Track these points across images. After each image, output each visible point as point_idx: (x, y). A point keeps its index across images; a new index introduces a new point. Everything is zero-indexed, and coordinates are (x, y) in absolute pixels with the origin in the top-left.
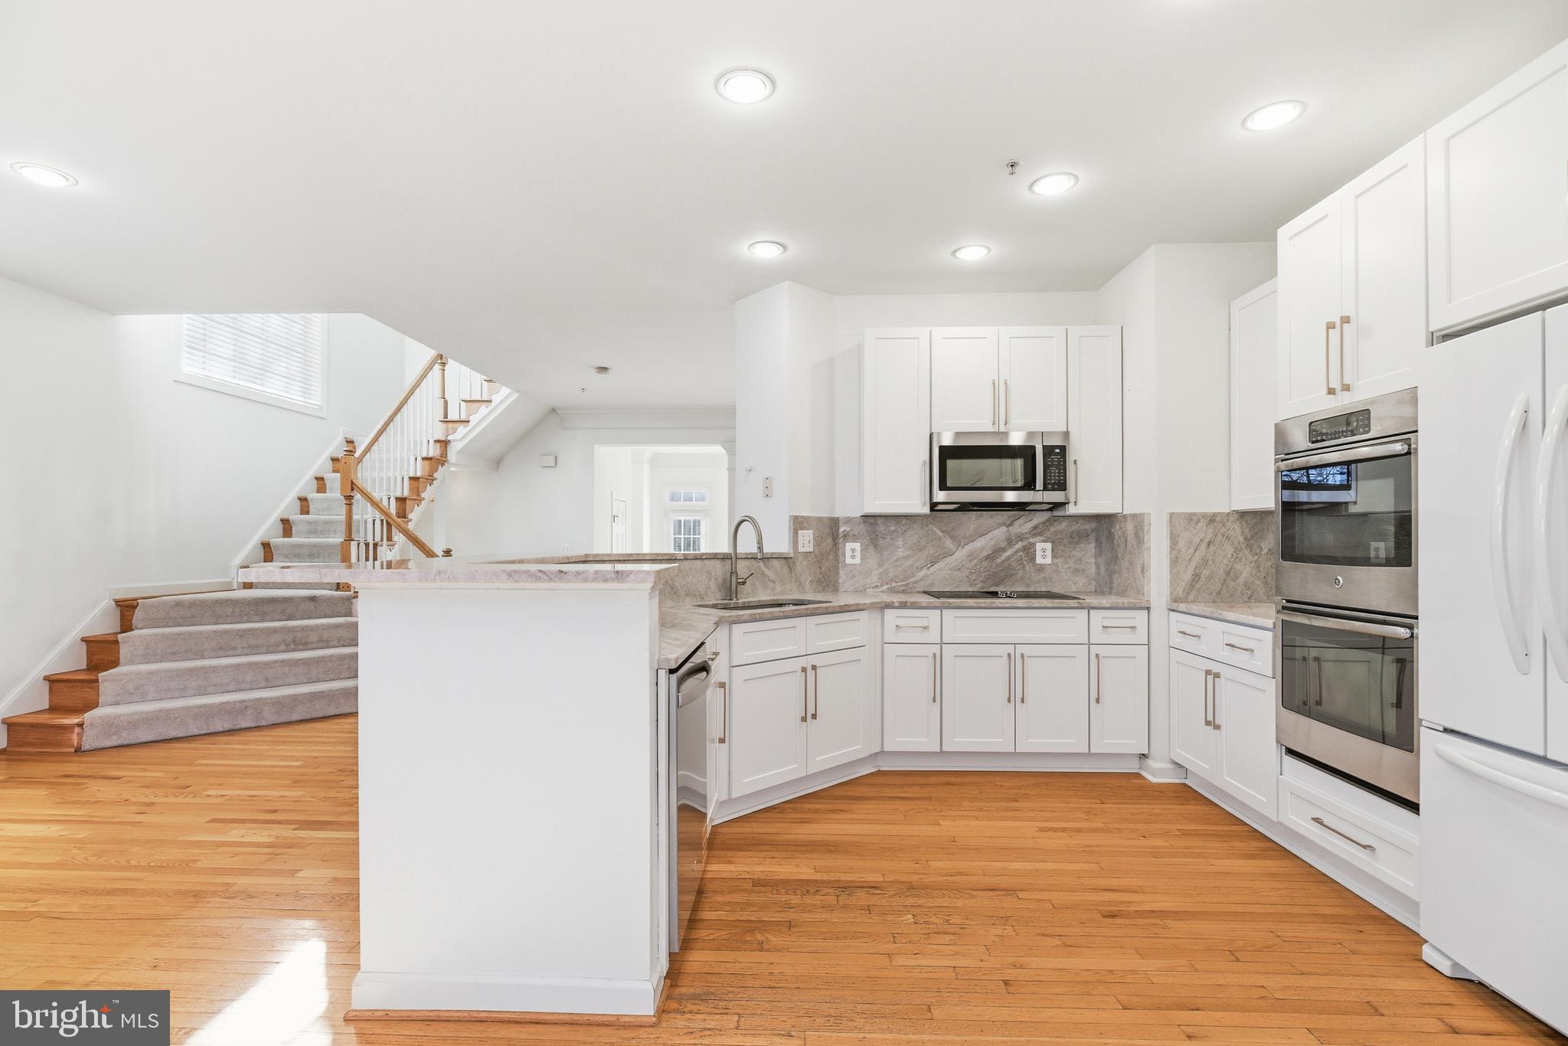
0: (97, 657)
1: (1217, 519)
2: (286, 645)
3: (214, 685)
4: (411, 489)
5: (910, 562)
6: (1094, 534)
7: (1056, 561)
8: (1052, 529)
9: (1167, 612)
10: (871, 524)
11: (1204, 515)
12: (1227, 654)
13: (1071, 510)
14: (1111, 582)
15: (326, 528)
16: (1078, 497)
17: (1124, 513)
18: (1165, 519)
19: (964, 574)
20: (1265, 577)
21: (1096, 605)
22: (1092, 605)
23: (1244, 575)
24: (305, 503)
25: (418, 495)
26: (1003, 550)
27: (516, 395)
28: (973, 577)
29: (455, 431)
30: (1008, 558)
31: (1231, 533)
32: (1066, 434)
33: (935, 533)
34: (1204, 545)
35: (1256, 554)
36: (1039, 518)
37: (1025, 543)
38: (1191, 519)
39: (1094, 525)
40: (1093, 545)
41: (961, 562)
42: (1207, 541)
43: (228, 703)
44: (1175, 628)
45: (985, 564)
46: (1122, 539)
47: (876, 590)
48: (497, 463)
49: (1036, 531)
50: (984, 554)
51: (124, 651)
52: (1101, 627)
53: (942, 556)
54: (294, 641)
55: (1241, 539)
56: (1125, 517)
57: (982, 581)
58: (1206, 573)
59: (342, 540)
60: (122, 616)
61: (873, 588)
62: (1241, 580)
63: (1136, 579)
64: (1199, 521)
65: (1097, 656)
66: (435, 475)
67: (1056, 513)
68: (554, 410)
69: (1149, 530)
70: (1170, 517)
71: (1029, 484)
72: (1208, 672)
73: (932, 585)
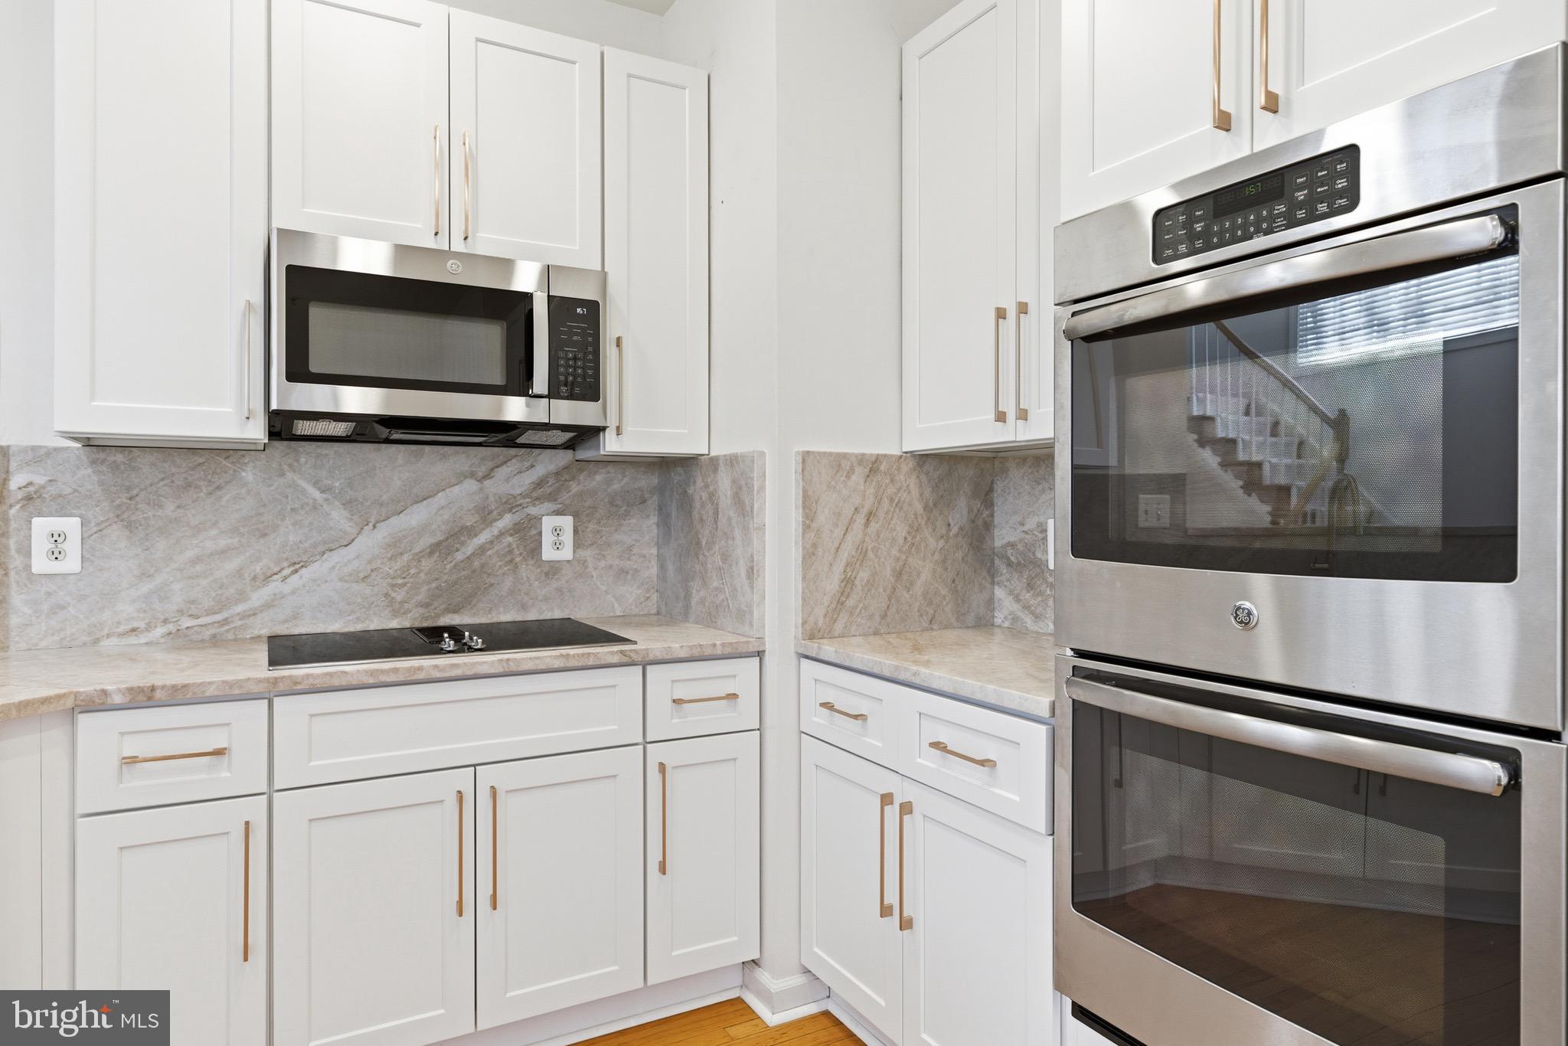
1: (882, 468)
5: (232, 565)
6: (655, 498)
7: (581, 553)
8: (575, 488)
9: (794, 661)
10: (115, 467)
11: (861, 459)
12: (929, 762)
13: (611, 444)
14: (688, 596)
16: (624, 418)
17: (713, 454)
18: (793, 465)
19: (376, 589)
20: (954, 581)
21: (659, 656)
22: (651, 657)
23: (923, 577)
26: (471, 532)
28: (399, 595)
30: (482, 550)
31: (904, 496)
32: (603, 276)
33: (303, 491)
34: (860, 520)
35: (942, 537)
36: (548, 463)
37: (517, 517)
38: (838, 462)
39: (654, 480)
40: (654, 519)
41: (370, 562)
42: (865, 511)
44: (812, 696)
45: (427, 564)
46: (709, 507)
47: (133, 640)
49: (547, 491)
50: (427, 541)
52: (670, 702)
53: (320, 548)
55: (919, 507)
56: (714, 462)
57: (421, 605)
58: (863, 575)
61: (122, 635)
62: (918, 588)
63: (735, 590)
64: (852, 470)
65: (662, 768)
67: (583, 454)
69: (762, 488)
70: (804, 461)
71: (519, 382)
72: (886, 799)
73: (295, 617)
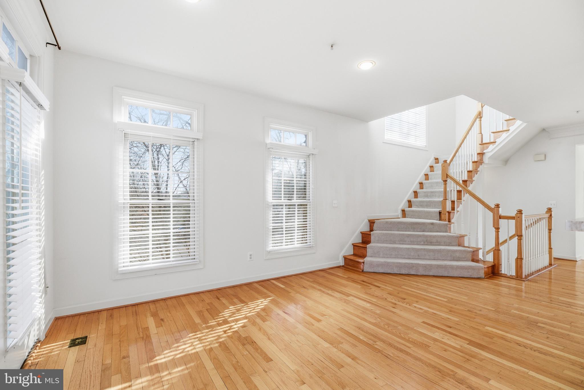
0: (365, 239)
2: (424, 242)
3: (401, 255)
4: (468, 177)
15: (433, 194)
24: (421, 185)
25: (472, 179)
27: (525, 124)
29: (487, 147)
43: (407, 263)
48: (506, 162)
51: (372, 238)
54: (427, 241)
59: (442, 199)
60: (370, 226)
66: (478, 169)
68: (544, 130)
